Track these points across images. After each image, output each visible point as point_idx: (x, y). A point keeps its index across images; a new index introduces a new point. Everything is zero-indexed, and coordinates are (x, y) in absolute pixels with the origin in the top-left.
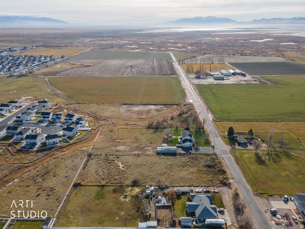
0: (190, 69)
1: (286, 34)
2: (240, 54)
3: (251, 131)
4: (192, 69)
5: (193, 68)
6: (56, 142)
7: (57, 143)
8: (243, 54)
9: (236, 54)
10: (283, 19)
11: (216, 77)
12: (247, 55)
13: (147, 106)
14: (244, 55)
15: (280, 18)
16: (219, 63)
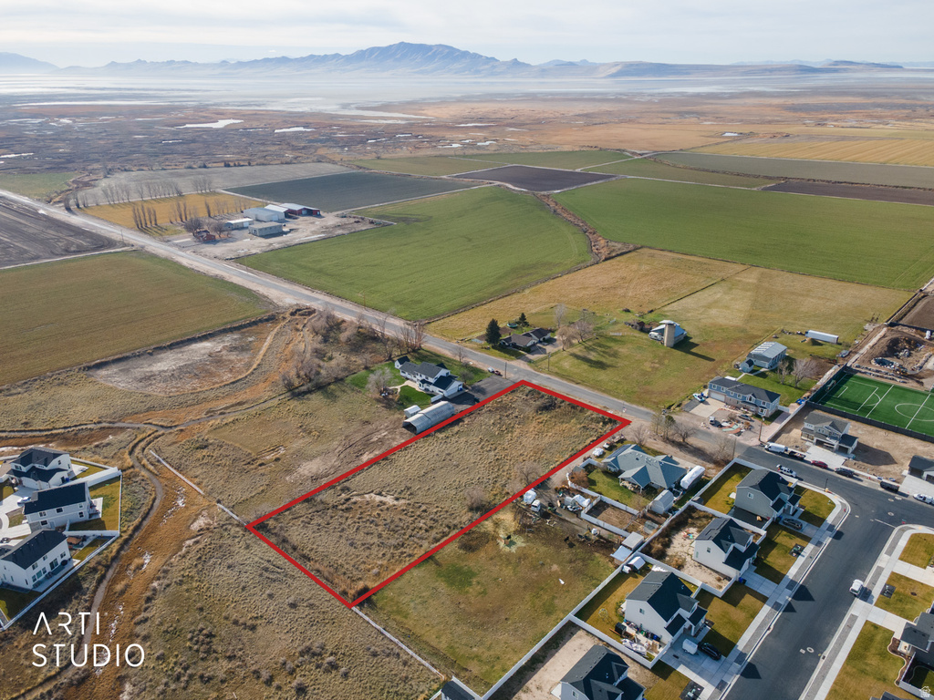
0: (147, 218)
1: (251, 105)
2: (223, 164)
3: (523, 317)
4: (153, 218)
5: (155, 215)
6: (60, 561)
7: (64, 563)
8: (232, 164)
9: (210, 165)
10: (196, 64)
11: (260, 230)
12: (242, 163)
13: (186, 348)
14: (235, 165)
15: (186, 62)
16: (202, 194)
